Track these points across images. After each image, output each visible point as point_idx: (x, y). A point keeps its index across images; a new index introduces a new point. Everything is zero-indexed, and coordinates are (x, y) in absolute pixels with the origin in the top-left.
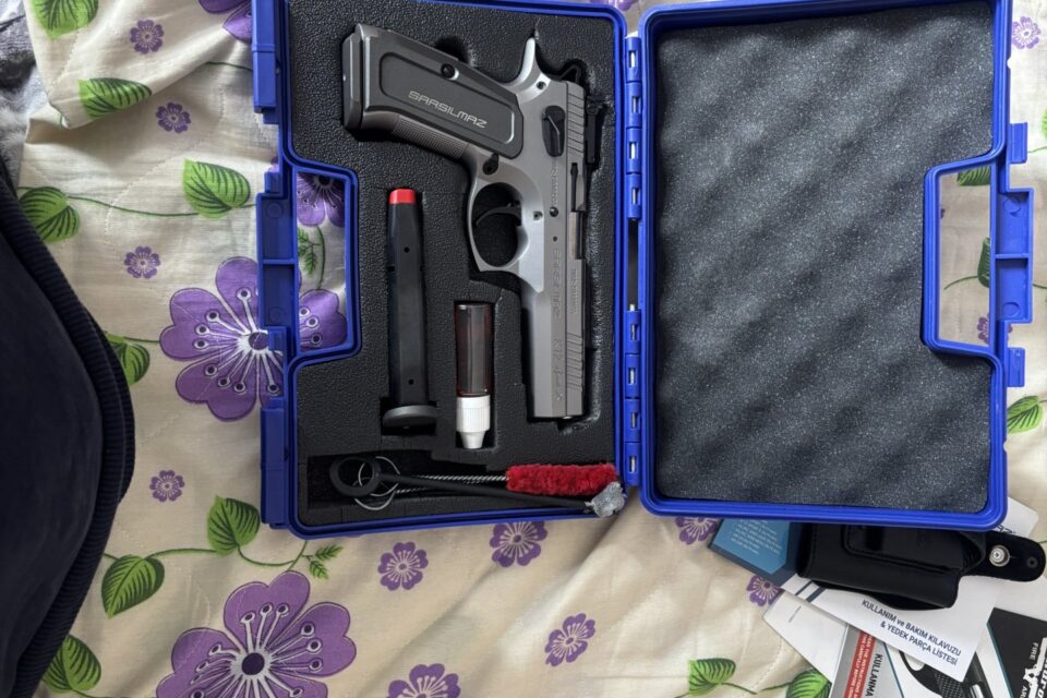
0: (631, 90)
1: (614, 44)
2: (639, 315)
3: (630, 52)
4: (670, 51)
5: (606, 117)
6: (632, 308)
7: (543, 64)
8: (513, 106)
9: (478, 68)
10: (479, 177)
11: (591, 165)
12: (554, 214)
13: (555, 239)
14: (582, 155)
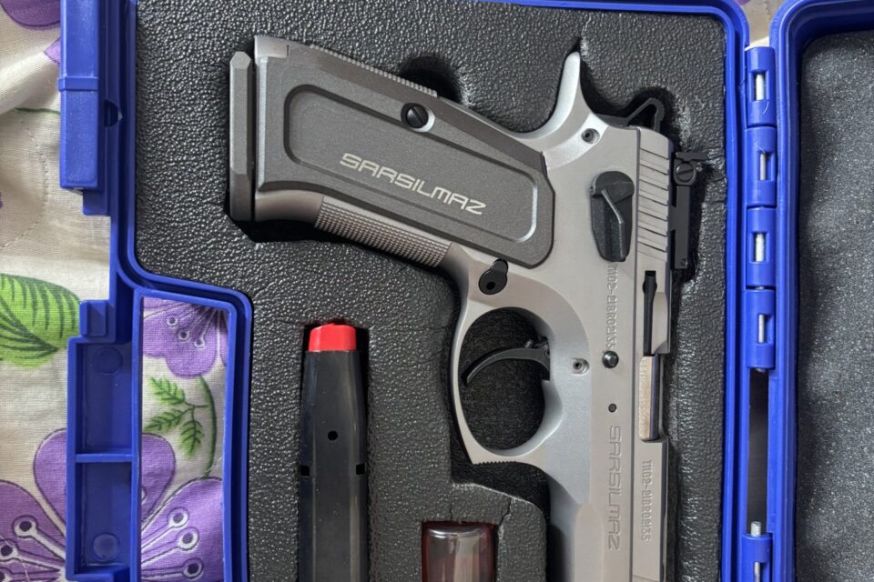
0: (756, 141)
1: (724, 60)
2: (771, 544)
3: (755, 74)
4: (829, 69)
5: (709, 188)
6: (756, 529)
7: (594, 98)
8: (537, 175)
9: (474, 109)
10: (474, 299)
11: (681, 273)
12: (611, 362)
13: (612, 408)
14: (665, 256)
